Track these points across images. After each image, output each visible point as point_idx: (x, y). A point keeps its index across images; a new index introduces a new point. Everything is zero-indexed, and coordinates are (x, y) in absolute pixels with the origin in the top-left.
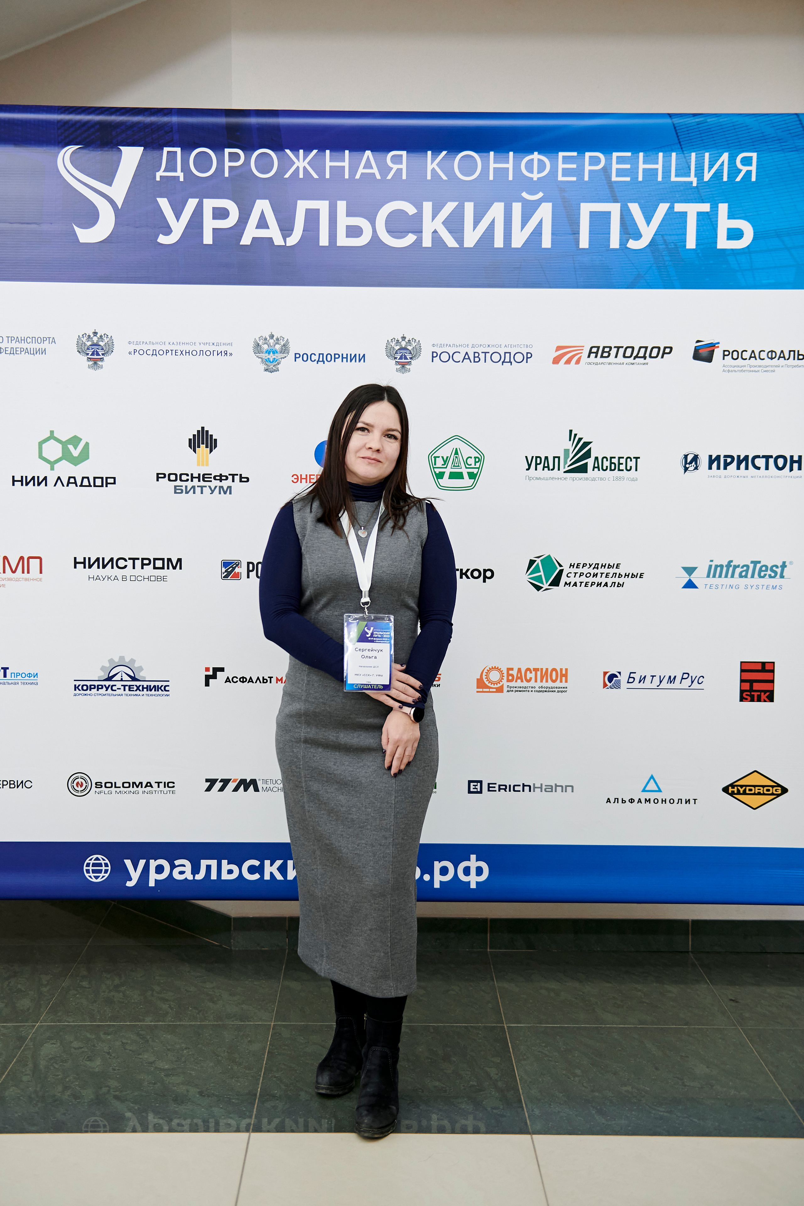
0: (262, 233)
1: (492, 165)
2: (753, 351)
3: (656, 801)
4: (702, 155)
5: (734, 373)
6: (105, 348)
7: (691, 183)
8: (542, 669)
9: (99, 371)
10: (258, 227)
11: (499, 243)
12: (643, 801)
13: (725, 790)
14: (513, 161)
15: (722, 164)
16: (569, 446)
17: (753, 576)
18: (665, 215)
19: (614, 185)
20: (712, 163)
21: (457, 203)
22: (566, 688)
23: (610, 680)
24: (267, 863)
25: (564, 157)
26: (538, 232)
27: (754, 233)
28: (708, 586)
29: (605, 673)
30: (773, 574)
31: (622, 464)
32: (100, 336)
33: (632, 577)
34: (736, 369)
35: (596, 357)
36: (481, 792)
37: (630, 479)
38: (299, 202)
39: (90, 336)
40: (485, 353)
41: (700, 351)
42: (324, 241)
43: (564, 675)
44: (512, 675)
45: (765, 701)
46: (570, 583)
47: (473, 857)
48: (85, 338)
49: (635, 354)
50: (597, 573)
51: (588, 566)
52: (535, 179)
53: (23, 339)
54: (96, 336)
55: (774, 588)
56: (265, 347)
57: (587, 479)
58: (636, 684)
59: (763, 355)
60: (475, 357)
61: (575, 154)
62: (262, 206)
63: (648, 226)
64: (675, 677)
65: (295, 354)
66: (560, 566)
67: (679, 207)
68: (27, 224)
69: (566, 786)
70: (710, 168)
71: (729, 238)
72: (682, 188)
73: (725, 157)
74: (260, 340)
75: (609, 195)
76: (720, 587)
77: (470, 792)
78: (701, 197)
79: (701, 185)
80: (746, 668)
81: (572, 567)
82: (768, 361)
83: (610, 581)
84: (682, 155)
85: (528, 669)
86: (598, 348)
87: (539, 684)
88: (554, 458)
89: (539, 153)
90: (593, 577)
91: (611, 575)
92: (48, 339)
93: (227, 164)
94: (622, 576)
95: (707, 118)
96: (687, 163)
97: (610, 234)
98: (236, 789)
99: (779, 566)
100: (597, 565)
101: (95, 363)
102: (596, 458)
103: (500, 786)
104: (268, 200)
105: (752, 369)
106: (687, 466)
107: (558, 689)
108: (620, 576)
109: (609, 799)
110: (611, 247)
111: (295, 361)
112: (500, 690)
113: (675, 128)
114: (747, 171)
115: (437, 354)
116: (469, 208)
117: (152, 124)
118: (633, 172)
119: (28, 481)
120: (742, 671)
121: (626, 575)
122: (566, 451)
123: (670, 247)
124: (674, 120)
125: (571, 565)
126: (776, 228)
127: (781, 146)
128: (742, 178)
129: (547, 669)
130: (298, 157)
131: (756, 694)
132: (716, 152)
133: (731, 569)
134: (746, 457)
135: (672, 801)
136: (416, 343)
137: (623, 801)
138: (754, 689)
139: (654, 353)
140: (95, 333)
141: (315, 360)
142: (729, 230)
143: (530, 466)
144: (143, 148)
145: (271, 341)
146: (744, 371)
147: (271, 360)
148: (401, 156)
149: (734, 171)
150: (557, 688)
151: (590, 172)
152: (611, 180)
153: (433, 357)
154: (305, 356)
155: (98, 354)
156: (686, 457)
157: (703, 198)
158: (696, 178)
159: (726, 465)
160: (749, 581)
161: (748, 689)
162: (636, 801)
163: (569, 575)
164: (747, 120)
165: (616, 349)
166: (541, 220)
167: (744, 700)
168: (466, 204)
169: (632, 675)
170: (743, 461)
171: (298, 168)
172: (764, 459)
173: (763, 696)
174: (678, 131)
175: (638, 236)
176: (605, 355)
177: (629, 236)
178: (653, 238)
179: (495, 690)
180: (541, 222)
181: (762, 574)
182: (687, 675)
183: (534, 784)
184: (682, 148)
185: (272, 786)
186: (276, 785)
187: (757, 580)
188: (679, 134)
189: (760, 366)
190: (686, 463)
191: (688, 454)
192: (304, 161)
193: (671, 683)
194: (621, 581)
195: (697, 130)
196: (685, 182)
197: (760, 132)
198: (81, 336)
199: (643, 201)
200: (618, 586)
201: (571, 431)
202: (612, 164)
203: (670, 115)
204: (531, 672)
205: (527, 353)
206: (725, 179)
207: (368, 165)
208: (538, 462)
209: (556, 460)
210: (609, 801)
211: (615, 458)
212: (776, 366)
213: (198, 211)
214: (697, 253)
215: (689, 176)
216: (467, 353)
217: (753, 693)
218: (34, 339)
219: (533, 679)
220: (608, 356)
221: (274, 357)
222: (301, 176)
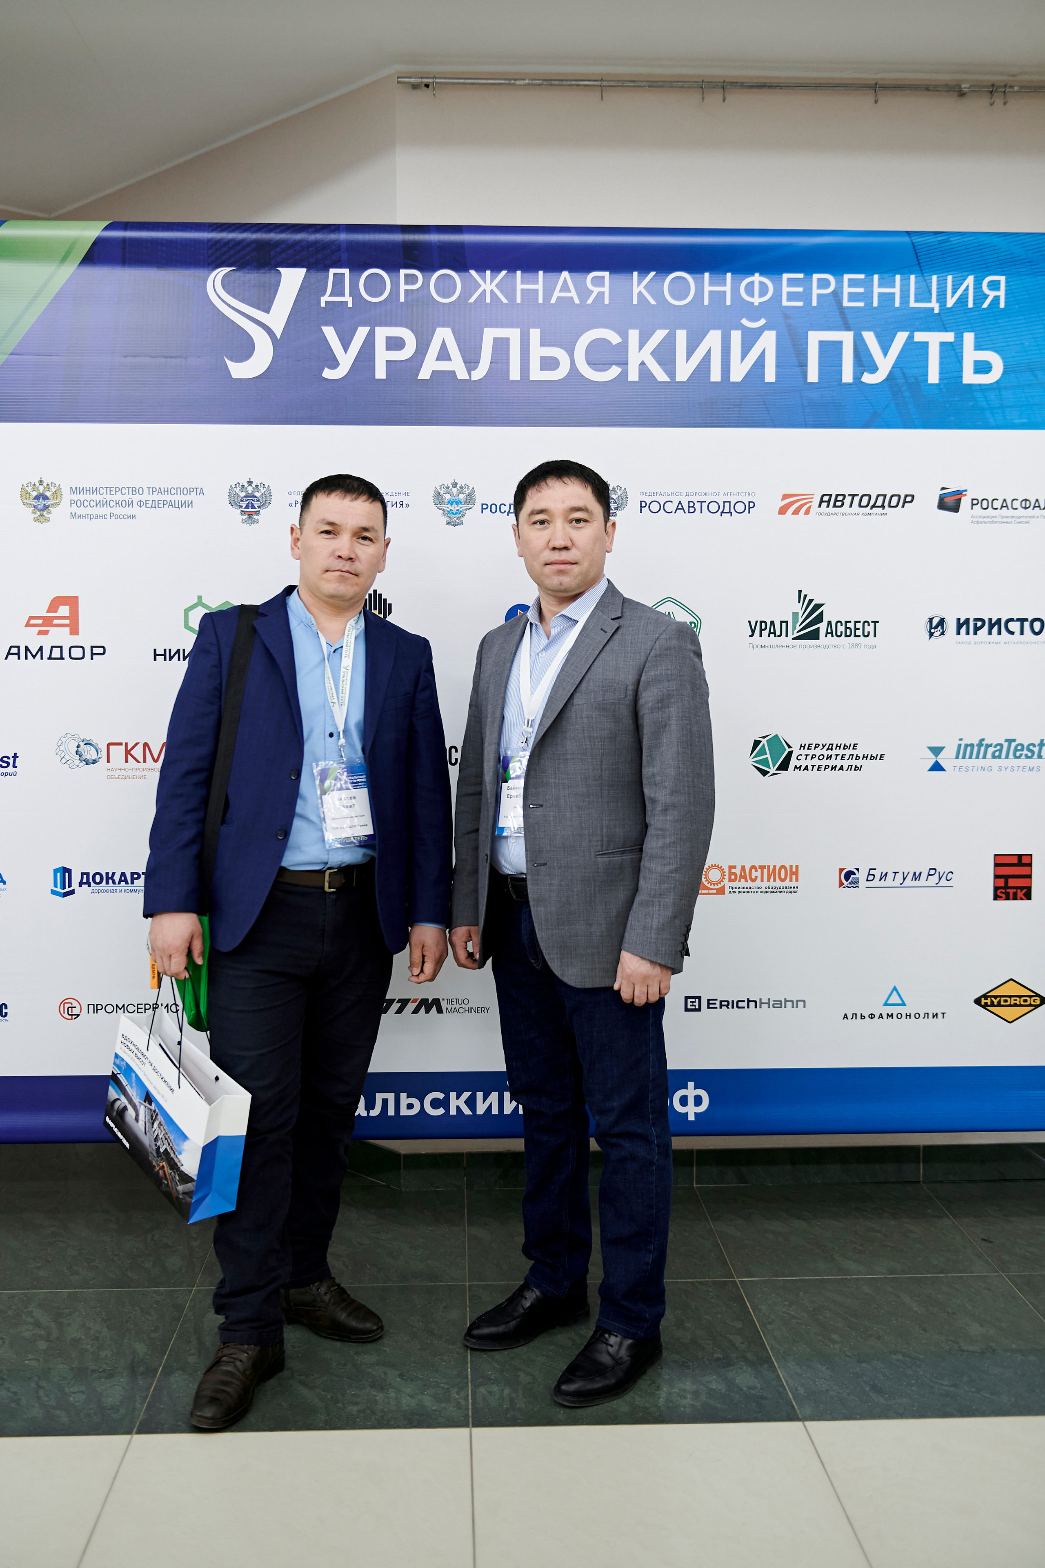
0: (444, 366)
1: (707, 288)
2: (1005, 500)
3: (899, 1016)
4: (944, 278)
5: (983, 525)
6: (261, 500)
7: (933, 309)
8: (769, 867)
9: (255, 526)
10: (438, 359)
11: (716, 376)
12: (885, 1016)
13: (978, 1001)
14: (732, 283)
15: (967, 289)
16: (798, 608)
17: (1007, 757)
18: (904, 345)
19: (846, 311)
20: (956, 287)
21: (667, 331)
22: (797, 887)
23: (847, 879)
24: (453, 1095)
25: (789, 280)
26: (760, 363)
27: (1004, 366)
28: (957, 769)
29: (841, 870)
30: (1030, 754)
31: (859, 629)
32: (256, 486)
33: (871, 759)
34: (986, 520)
35: (828, 506)
36: (699, 1010)
37: (868, 646)
38: (485, 330)
39: (244, 486)
40: (702, 502)
41: (946, 500)
42: (515, 374)
43: (794, 873)
44: (735, 874)
45: (1022, 899)
46: (800, 767)
47: (691, 1084)
48: (238, 488)
49: (872, 503)
50: (831, 755)
51: (821, 747)
52: (756, 304)
53: (166, 490)
54: (251, 485)
55: (1031, 769)
56: (448, 496)
57: (819, 646)
58: (876, 882)
59: (1016, 504)
60: (689, 507)
61: (801, 276)
62: (443, 335)
63: (885, 358)
64: (921, 873)
65: (482, 504)
66: (789, 747)
67: (919, 337)
68: (172, 357)
69: (797, 1001)
70: (954, 293)
71: (977, 371)
72: (922, 315)
73: (970, 280)
74: (441, 489)
75: (841, 322)
76: (970, 769)
77: (687, 1010)
78: (944, 325)
79: (945, 311)
80: (1000, 862)
81: (802, 748)
82: (1021, 511)
83: (846, 764)
84: (922, 278)
85: (753, 867)
86: (831, 496)
87: (765, 884)
88: (782, 622)
89: (761, 275)
90: (827, 759)
91: (847, 757)
92: (195, 490)
93: (403, 287)
94: (859, 757)
95: (950, 236)
96: (928, 287)
97: (842, 366)
98: (416, 1011)
99: (1037, 745)
100: (831, 746)
101: (250, 517)
102: (830, 623)
103: (721, 1002)
104: (449, 329)
105: (1004, 520)
106: (933, 631)
107: (787, 890)
108: (858, 758)
109: (846, 1015)
110: (843, 382)
111: (482, 512)
112: (721, 891)
113: (914, 247)
114: (995, 296)
115: (646, 503)
116: (681, 336)
117: (316, 242)
118: (867, 297)
119: (172, 655)
120: (996, 865)
121: (864, 757)
122: (795, 615)
123: (909, 381)
124: (913, 238)
125: (801, 746)
126: (1028, 361)
127: (1032, 269)
128: (989, 305)
129: (775, 867)
130: (485, 281)
131: (1011, 891)
132: (961, 274)
133: (983, 749)
134: (999, 621)
135: (917, 1016)
136: (621, 491)
137: (863, 1017)
138: (1010, 885)
139: (894, 503)
140: (250, 483)
141: (505, 511)
142: (976, 363)
143: (753, 631)
144: (305, 270)
145: (455, 490)
146: (995, 522)
147: (454, 512)
148: (603, 277)
149: (980, 297)
150: (786, 888)
151: (819, 296)
152: (842, 306)
153: (641, 507)
154: (494, 507)
155: (253, 507)
156: (931, 620)
157: (946, 326)
158: (938, 304)
159: (977, 629)
160: (1002, 762)
161: (1003, 885)
162: (877, 1016)
163: (799, 758)
164: (995, 240)
165: (851, 497)
166: (764, 350)
167: (998, 899)
168: (678, 332)
169: (872, 872)
170: (995, 625)
171: (484, 291)
172: (1019, 623)
173: (1020, 894)
174: (917, 251)
175: (874, 369)
176: (839, 504)
177: (863, 368)
178: (891, 371)
179: (715, 891)
180: (763, 353)
181: (1018, 754)
182: (934, 871)
183: (761, 999)
184: (921, 270)
185: (458, 1006)
186: (463, 1005)
187: (1012, 762)
188: (918, 255)
189: (1012, 517)
190: (931, 628)
191: (933, 618)
192: (491, 284)
193: (915, 880)
194: (858, 763)
195: (939, 250)
196: (925, 308)
197: (1008, 253)
198: (233, 486)
199: (878, 330)
200: (855, 770)
201: (800, 592)
202: (843, 287)
203: (908, 233)
204: (756, 871)
205: (750, 502)
206: (971, 305)
207: (566, 288)
208: (763, 627)
209: (784, 625)
210: (846, 1017)
211: (850, 622)
212: (1031, 517)
213: (369, 343)
214: (941, 389)
215: (930, 302)
216: (680, 503)
217: (1008, 890)
218: (179, 489)
219: (759, 879)
220: (842, 506)
221: (457, 508)
222: (488, 300)
